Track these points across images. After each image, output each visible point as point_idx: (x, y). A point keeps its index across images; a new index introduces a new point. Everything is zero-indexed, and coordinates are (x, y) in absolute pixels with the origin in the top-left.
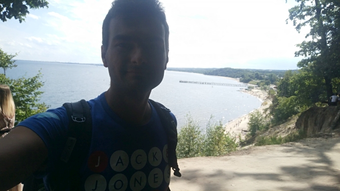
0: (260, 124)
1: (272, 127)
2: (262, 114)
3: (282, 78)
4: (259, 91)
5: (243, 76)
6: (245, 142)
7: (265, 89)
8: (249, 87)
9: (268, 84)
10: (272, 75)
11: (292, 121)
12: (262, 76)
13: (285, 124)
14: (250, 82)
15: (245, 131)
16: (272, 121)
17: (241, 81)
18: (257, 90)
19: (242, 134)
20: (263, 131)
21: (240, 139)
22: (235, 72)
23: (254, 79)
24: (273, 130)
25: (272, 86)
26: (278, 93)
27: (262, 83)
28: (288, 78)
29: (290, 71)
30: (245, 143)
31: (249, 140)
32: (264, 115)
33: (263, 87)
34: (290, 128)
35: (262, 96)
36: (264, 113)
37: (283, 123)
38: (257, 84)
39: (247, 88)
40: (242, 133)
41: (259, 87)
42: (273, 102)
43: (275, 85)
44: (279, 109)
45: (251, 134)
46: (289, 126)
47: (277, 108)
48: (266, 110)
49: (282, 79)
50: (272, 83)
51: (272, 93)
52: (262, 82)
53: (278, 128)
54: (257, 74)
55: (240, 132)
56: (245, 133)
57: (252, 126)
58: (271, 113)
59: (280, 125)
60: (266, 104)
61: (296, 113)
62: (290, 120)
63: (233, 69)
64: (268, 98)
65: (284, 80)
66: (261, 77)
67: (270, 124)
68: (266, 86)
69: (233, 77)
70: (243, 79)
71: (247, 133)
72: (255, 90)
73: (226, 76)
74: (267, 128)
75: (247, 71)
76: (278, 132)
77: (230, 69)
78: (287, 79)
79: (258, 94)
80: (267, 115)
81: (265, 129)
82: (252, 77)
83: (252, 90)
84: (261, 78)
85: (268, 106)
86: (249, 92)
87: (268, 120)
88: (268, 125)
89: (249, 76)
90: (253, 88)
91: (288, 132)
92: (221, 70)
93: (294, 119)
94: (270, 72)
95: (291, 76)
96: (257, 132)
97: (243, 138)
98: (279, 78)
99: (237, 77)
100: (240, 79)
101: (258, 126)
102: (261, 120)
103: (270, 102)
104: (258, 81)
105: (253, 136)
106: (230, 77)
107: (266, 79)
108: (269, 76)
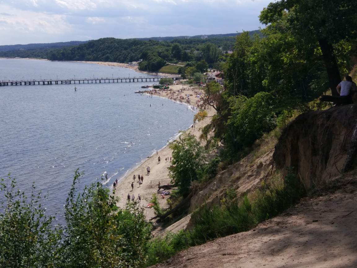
0: (197, 165)
1: (223, 168)
2: (198, 140)
3: (230, 52)
4: (185, 87)
5: (145, 56)
6: (168, 213)
7: (197, 82)
8: (163, 82)
9: (202, 69)
10: (208, 48)
11: (264, 148)
12: (188, 51)
13: (250, 155)
14: (163, 68)
15: (167, 187)
16: (222, 154)
17: (142, 69)
18: (180, 87)
19: (159, 196)
20: (206, 181)
21: (157, 209)
22: (126, 49)
23: (171, 61)
24: (226, 174)
25: (212, 74)
26: (226, 87)
27: (189, 69)
28: (243, 50)
29: (247, 34)
30: (170, 216)
31: (177, 207)
32: (203, 143)
33: (193, 78)
34: (261, 164)
35: (194, 99)
36: (202, 137)
37: (246, 154)
38: (179, 72)
39: (157, 84)
40: (159, 192)
41: (184, 78)
42: (218, 109)
43: (218, 69)
44: (233, 124)
45: (180, 193)
46: (258, 161)
47: (229, 122)
48: (206, 130)
49: (232, 56)
50: (211, 67)
51: (214, 89)
52: (188, 65)
53: (237, 169)
54: (176, 48)
55: (155, 190)
56: (167, 191)
57: (179, 173)
58: (218, 135)
59: (238, 160)
60: (204, 116)
61: (269, 129)
62: (259, 145)
63: (120, 41)
64: (207, 101)
65: (236, 57)
66: (186, 54)
67: (217, 162)
68: (198, 74)
69: (123, 62)
70: (145, 63)
71: (171, 191)
72: (176, 87)
73: (107, 60)
74: (213, 172)
75: (153, 42)
76: (238, 179)
77: (112, 40)
78: (242, 54)
79: (183, 95)
80: (209, 142)
81: (208, 176)
82: (165, 57)
83: (170, 87)
84: (186, 58)
85: (208, 121)
86: (164, 93)
87: (213, 152)
88: (214, 164)
89: (159, 54)
90: (170, 82)
91: (258, 174)
92: (91, 45)
93: (267, 143)
94: (203, 42)
95: (250, 45)
96: (194, 184)
97: (163, 204)
98: (224, 52)
99: (132, 60)
100: (140, 64)
101: (193, 171)
102: (198, 155)
103: (212, 112)
104: (181, 65)
105: (185, 196)
106: (115, 61)
107: (198, 59)
108: (203, 50)
